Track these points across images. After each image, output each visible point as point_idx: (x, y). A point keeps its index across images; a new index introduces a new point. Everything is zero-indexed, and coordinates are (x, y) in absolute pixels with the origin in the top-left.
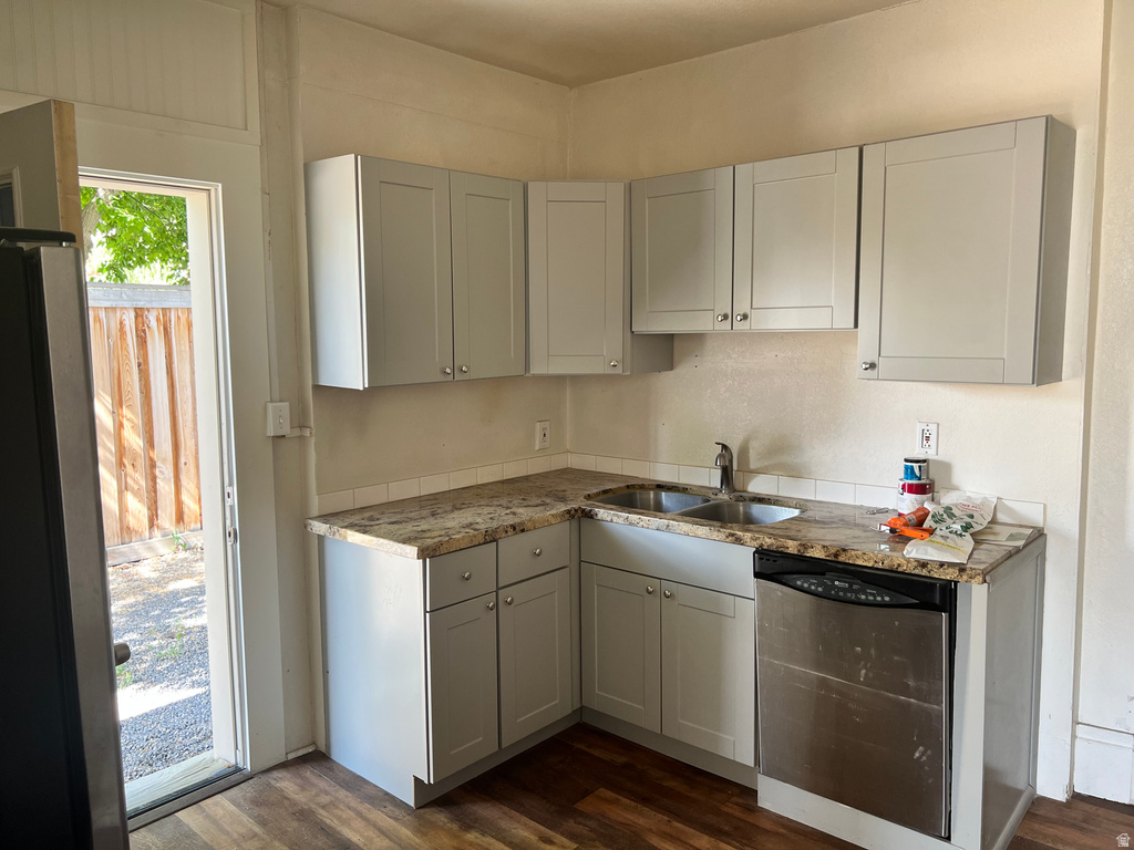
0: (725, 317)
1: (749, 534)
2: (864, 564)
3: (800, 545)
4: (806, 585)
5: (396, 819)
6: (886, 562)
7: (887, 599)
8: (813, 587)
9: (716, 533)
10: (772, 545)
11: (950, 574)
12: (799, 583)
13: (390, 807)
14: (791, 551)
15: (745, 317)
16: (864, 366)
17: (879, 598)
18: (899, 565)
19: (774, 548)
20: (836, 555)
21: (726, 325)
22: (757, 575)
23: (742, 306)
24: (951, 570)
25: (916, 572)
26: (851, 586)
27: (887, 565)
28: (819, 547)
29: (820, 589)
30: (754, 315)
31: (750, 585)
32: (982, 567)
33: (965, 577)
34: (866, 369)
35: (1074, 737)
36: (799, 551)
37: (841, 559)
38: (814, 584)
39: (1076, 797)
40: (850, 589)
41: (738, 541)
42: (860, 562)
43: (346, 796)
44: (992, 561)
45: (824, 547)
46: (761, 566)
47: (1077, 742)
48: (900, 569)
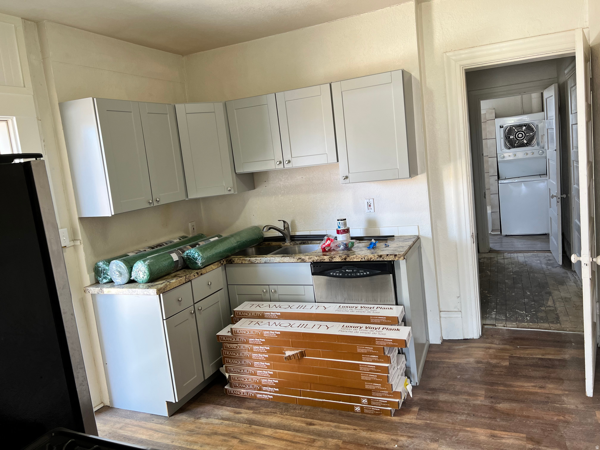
0: (280, 163)
1: (308, 257)
2: (357, 260)
3: (330, 257)
4: (335, 274)
5: (161, 424)
6: (365, 258)
7: (368, 273)
8: (338, 274)
9: (293, 259)
10: (318, 259)
11: (391, 258)
12: (331, 274)
13: (155, 420)
14: (326, 261)
15: (289, 162)
16: (343, 178)
17: (365, 273)
18: (371, 258)
19: (319, 261)
20: (345, 259)
21: (281, 166)
22: (313, 274)
23: (287, 157)
24: (391, 256)
25: (378, 259)
26: (353, 271)
27: (366, 259)
28: (338, 257)
29: (341, 274)
30: (293, 160)
31: (311, 279)
32: (403, 253)
33: (397, 258)
34: (345, 179)
35: (440, 317)
36: (330, 260)
37: (347, 260)
38: (338, 273)
39: (444, 341)
40: (353, 272)
41: (303, 261)
42: (355, 260)
43: (131, 421)
44: (405, 250)
45: (340, 256)
46: (314, 270)
47: (442, 319)
48: (372, 260)
